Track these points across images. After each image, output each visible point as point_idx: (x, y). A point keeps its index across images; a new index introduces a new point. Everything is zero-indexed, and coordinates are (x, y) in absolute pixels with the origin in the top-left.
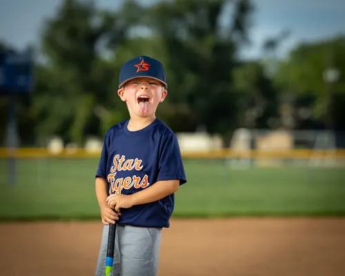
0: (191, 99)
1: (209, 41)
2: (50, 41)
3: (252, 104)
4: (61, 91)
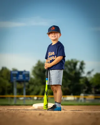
0: (69, 86)
1: (74, 72)
2: (34, 72)
3: (85, 88)
4: (37, 84)
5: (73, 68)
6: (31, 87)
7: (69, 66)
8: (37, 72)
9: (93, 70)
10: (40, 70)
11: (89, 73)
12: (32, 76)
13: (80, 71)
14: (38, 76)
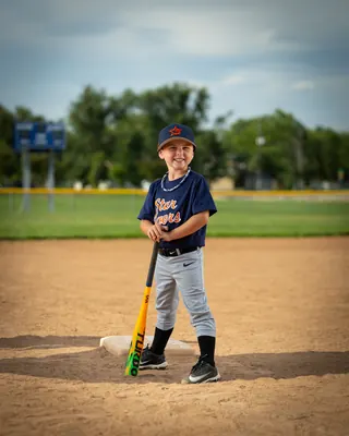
1: (180, 118)
2: (74, 117)
3: (208, 161)
4: (81, 150)
5: (178, 107)
6: (67, 158)
7: (168, 103)
8: (83, 116)
9: (230, 113)
10: (90, 112)
11: (220, 120)
12: (70, 129)
13: (198, 115)
14: (84, 127)
